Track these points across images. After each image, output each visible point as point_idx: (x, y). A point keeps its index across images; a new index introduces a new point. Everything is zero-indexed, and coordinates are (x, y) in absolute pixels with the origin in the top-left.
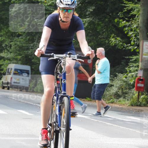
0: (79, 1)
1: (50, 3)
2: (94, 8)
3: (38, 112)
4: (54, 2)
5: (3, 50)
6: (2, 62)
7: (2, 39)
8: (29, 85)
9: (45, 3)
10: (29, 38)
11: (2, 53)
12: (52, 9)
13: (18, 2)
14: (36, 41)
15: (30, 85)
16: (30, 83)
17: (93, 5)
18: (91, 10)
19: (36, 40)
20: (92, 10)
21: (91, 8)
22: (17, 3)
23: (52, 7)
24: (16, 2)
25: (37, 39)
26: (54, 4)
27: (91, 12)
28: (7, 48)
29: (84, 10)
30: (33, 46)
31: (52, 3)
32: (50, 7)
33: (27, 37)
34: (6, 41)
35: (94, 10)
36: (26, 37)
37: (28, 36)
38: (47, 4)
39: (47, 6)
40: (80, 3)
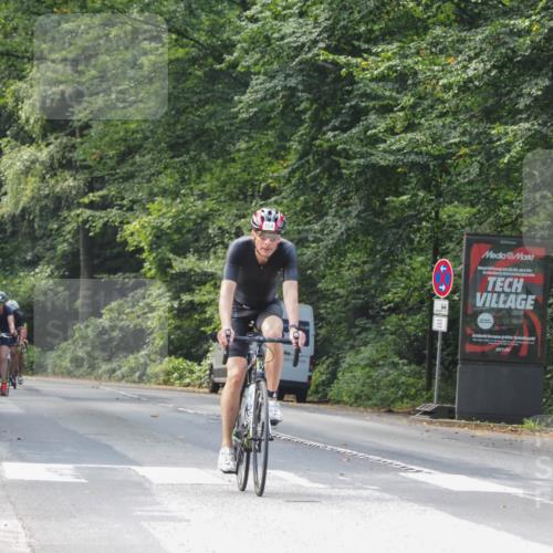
0: (489, 60)
1: (383, 67)
2: (547, 83)
3: (342, 475)
4: (396, 66)
5: (212, 250)
6: (209, 293)
7: (205, 207)
8: (310, 378)
9: (364, 70)
10: (306, 202)
11: (208, 258)
12: (387, 93)
13: (262, 70)
14: (332, 211)
15: (313, 378)
16: (310, 371)
17: (544, 71)
18: (536, 92)
19: (331, 207)
20: (540, 93)
21: (533, 82)
22: (259, 73)
23: (390, 85)
24: (257, 69)
25: (334, 205)
26: (396, 71)
27: (536, 99)
28: (226, 240)
29: (509, 92)
30: (322, 231)
31: (390, 68)
32: (381, 84)
33: (297, 198)
34: (220, 215)
35: (546, 90)
36: (292, 196)
37: (303, 194)
38: (372, 73)
39: (372, 80)
40: (494, 67)
